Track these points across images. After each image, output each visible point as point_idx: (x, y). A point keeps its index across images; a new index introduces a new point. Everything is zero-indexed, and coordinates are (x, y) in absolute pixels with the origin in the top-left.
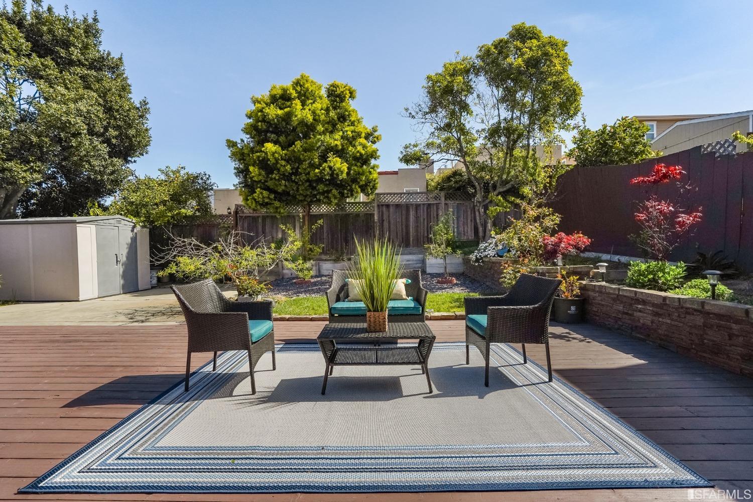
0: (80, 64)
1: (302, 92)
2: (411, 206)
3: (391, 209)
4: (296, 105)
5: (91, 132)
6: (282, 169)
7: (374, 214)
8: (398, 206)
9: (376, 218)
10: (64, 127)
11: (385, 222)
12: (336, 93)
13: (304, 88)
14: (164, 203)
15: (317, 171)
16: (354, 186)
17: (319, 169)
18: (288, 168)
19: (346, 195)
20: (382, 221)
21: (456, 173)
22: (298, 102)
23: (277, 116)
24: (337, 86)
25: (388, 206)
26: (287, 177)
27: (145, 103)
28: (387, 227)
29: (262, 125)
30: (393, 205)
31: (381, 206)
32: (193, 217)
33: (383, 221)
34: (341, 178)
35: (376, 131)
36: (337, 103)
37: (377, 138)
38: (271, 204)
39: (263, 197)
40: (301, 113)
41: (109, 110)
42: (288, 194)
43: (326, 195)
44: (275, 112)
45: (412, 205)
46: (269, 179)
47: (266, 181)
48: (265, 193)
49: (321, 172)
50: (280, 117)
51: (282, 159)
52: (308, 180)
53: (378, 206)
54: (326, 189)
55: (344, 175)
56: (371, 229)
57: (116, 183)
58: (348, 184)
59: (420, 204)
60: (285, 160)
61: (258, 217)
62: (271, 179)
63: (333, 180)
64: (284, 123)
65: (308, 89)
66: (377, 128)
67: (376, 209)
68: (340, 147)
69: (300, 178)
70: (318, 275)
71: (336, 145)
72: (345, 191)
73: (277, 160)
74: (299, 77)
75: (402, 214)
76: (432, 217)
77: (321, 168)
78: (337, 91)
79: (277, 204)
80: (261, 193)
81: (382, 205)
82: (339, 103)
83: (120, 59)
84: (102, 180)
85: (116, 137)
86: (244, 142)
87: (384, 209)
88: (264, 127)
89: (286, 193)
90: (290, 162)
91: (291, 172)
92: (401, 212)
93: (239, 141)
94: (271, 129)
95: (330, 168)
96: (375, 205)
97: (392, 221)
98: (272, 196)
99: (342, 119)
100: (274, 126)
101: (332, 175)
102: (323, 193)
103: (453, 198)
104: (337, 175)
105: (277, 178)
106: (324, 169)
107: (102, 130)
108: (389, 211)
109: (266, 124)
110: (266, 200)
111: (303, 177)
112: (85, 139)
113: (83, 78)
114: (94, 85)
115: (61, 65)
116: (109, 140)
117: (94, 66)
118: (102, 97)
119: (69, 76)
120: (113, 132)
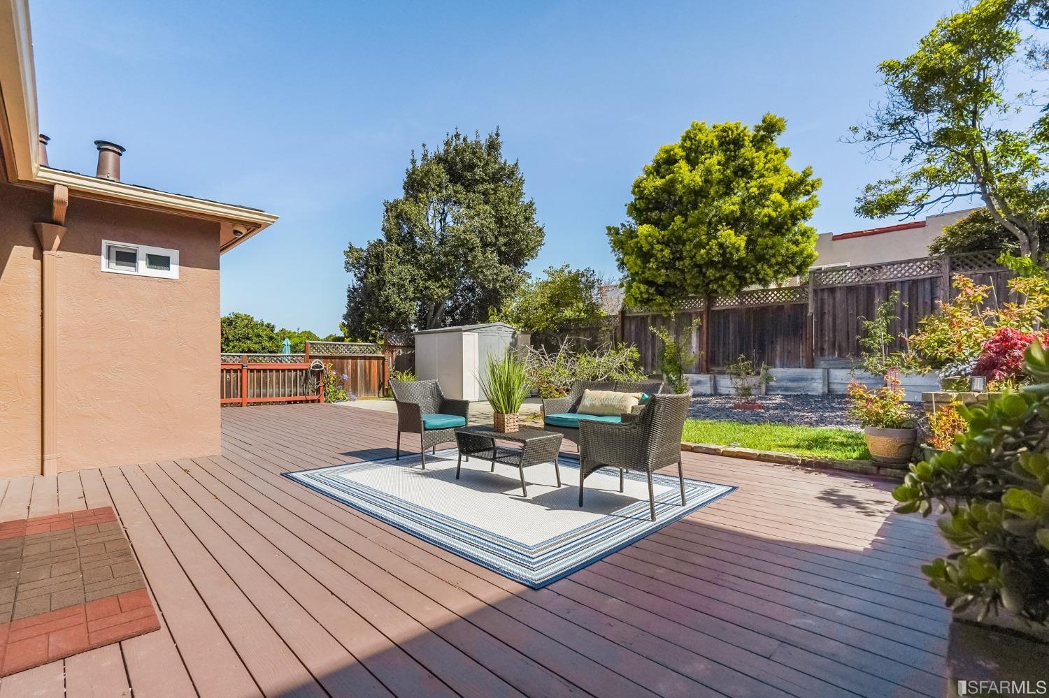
0: (482, 181)
1: (693, 147)
2: (876, 287)
3: (838, 295)
4: (680, 168)
5: (485, 245)
6: (659, 255)
7: (806, 305)
8: (850, 289)
9: (811, 310)
10: (463, 243)
11: (826, 316)
12: (727, 139)
13: (695, 141)
14: (542, 306)
15: (702, 251)
16: (759, 267)
17: (705, 249)
18: (667, 252)
19: (749, 281)
20: (821, 314)
21: (977, 218)
22: (683, 163)
23: (656, 188)
24: (729, 129)
25: (832, 290)
26: (669, 265)
27: (532, 204)
28: (831, 324)
29: (640, 203)
30: (840, 288)
31: (819, 293)
32: (578, 320)
33: (823, 314)
34: (736, 257)
35: (809, 175)
36: (731, 152)
37: (812, 186)
38: (652, 300)
39: (641, 293)
40: (688, 176)
41: (499, 220)
42: (674, 285)
43: (720, 282)
44: (653, 184)
45: (878, 284)
46: (647, 270)
47: (643, 273)
48: (643, 288)
49: (708, 253)
50: (661, 189)
51: (658, 243)
52: (697, 265)
53: (815, 291)
54: (718, 275)
55: (743, 253)
56: (802, 328)
57: (513, 288)
58: (751, 264)
59: (895, 283)
60: (662, 243)
61: (647, 316)
62: (649, 269)
63: (726, 261)
64: (666, 196)
65: (700, 142)
66: (812, 170)
67: (811, 296)
68: (738, 214)
69: (684, 264)
70: (713, 393)
71: (733, 211)
72: (748, 275)
73: (651, 245)
74: (689, 128)
75: (857, 302)
76: (920, 301)
77: (707, 247)
78: (728, 136)
79: (659, 299)
80: (639, 288)
81: (822, 290)
82: (735, 151)
83: (516, 165)
84: (495, 288)
85: (505, 244)
86: (625, 226)
87: (826, 295)
88: (643, 205)
89: (668, 284)
90: (671, 244)
91: (671, 257)
92: (857, 297)
93: (620, 227)
94: (650, 206)
95: (721, 245)
96: (810, 290)
97: (840, 314)
98: (652, 290)
99: (740, 173)
100: (653, 201)
101: (723, 255)
102: (716, 280)
103: (971, 264)
104: (731, 254)
105: (654, 267)
106: (711, 249)
107: (494, 240)
108: (834, 299)
109: (644, 200)
110: (645, 296)
111: (687, 262)
112: (478, 252)
113: (485, 193)
114: (492, 198)
115: (469, 186)
116: (499, 248)
117: (495, 178)
118: (495, 207)
119: (472, 195)
120: (502, 240)
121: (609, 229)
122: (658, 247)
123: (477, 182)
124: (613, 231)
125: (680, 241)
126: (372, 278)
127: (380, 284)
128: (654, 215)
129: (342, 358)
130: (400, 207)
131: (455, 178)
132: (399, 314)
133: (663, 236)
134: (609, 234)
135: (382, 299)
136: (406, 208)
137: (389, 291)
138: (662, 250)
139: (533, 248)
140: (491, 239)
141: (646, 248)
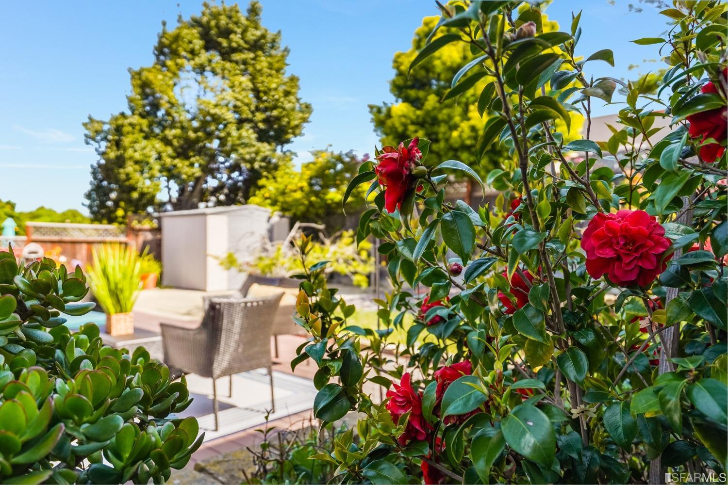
17: (457, 131)
54: (472, 159)
73: (405, 126)
86: (386, 105)
88: (402, 82)
90: (425, 125)
93: (382, 105)
94: (409, 84)
111: (442, 145)
112: (232, 129)
113: (245, 63)
114: (251, 69)
115: (226, 55)
116: (256, 124)
117: (256, 46)
118: (253, 79)
119: (228, 65)
120: (259, 116)
121: (371, 107)
122: (412, 128)
123: (234, 50)
124: (376, 110)
125: (435, 122)
126: (112, 155)
127: (120, 161)
128: (412, 93)
129: (74, 243)
130: (145, 74)
131: (210, 44)
132: (142, 195)
133: (418, 117)
134: (371, 112)
135: (123, 177)
136: (151, 76)
137: (130, 168)
138: (416, 131)
139: (297, 126)
140: (247, 114)
141: (400, 129)
